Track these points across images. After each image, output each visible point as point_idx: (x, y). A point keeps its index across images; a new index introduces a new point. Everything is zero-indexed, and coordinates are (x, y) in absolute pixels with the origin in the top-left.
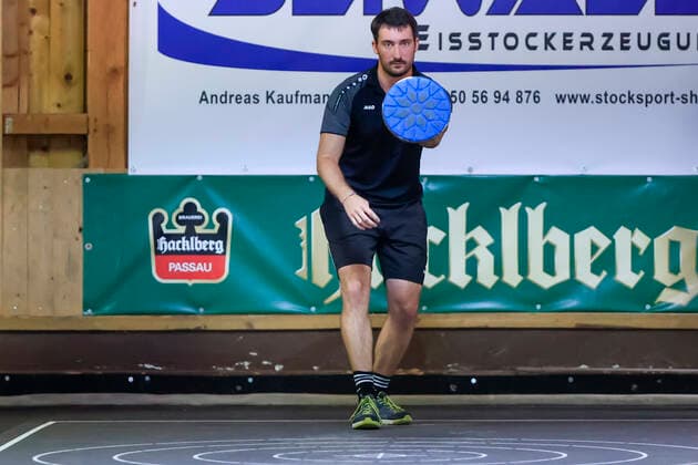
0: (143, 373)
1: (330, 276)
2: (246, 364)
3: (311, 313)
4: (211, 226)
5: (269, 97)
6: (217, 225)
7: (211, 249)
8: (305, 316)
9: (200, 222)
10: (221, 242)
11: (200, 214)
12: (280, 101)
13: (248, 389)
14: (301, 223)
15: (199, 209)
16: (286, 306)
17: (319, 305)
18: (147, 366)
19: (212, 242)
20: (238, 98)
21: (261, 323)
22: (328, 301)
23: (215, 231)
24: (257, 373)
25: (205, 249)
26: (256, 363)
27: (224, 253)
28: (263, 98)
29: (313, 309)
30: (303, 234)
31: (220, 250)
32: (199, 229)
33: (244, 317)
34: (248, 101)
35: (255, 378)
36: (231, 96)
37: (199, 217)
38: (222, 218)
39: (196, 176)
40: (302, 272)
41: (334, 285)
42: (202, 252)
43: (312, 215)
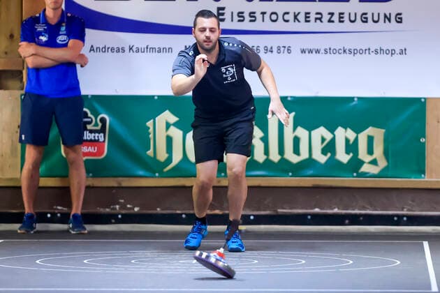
0: (56, 211)
1: (166, 155)
2: (117, 207)
3: (156, 177)
4: (96, 125)
5: (131, 49)
6: (100, 124)
7: (96, 138)
8: (152, 179)
9: (90, 123)
10: (102, 135)
11: (90, 118)
12: (138, 51)
13: (119, 221)
14: (150, 124)
15: (90, 115)
16: (141, 173)
17: (161, 172)
18: (59, 208)
19: (97, 135)
20: (112, 49)
21: (126, 183)
22: (166, 170)
23: (99, 128)
24: (123, 212)
25: (93, 138)
26: (123, 207)
27: (104, 141)
28: (127, 49)
29: (157, 175)
30: (151, 130)
31: (101, 139)
32: (89, 127)
33: (116, 179)
34: (118, 51)
35: (122, 215)
36: (108, 48)
37: (89, 120)
38: (103, 120)
39: (87, 96)
40: (150, 153)
41: (169, 160)
42: (91, 141)
43: (157, 119)
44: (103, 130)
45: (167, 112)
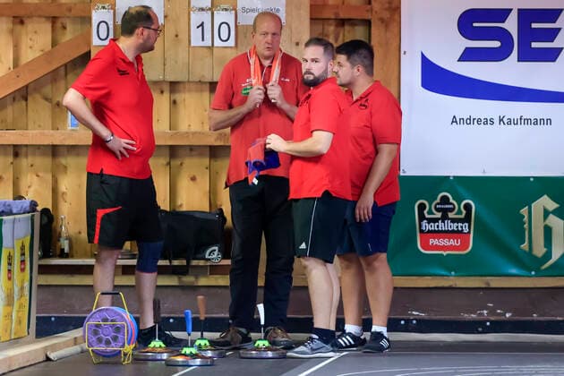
0: (412, 318)
2: (485, 312)
3: (532, 276)
4: (459, 212)
5: (501, 120)
6: (464, 212)
7: (460, 229)
8: (528, 279)
9: (452, 210)
10: (467, 224)
11: (451, 204)
12: (510, 122)
13: (486, 331)
14: (524, 211)
15: (451, 200)
16: (514, 271)
17: (538, 270)
18: (414, 313)
19: (460, 224)
20: (479, 121)
21: (496, 282)
23: (463, 216)
24: (492, 318)
25: (456, 229)
26: (492, 311)
27: (469, 232)
28: (496, 121)
29: (533, 273)
30: (526, 219)
31: (466, 230)
32: (451, 215)
33: (484, 278)
34: (486, 123)
35: (491, 322)
36: (474, 119)
37: (451, 206)
38: (468, 207)
39: (449, 177)
40: (525, 246)
41: (548, 255)
42: (453, 231)
43: (533, 205)
44: (467, 219)
45: (545, 196)
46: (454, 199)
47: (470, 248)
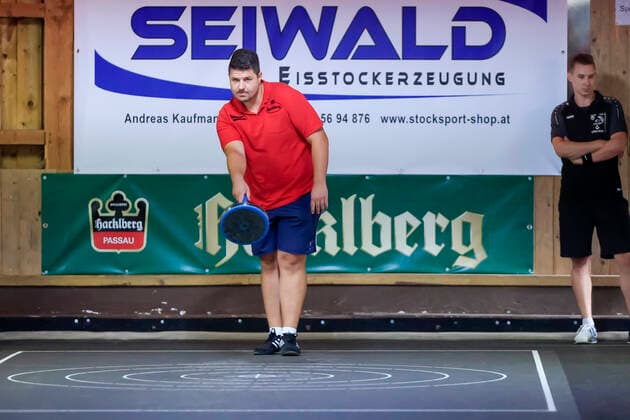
0: (85, 316)
1: (219, 247)
2: (159, 310)
3: (205, 274)
4: (133, 211)
5: (175, 118)
6: (138, 210)
7: (134, 227)
8: (201, 276)
9: (126, 208)
10: (141, 223)
11: (125, 202)
12: (183, 121)
13: (160, 328)
14: (198, 209)
15: (125, 199)
16: (188, 269)
17: (212, 268)
18: (88, 311)
19: (134, 223)
20: (153, 119)
21: (170, 281)
22: (218, 265)
23: (136, 214)
24: (167, 317)
25: (130, 227)
26: (166, 310)
27: (143, 231)
28: (170, 119)
29: (207, 271)
30: (200, 217)
31: (140, 228)
32: (125, 213)
33: (157, 277)
34: (160, 121)
35: (165, 320)
36: (148, 118)
37: (125, 205)
38: (142, 205)
39: (122, 175)
40: (199, 244)
41: (222, 253)
42: (127, 230)
43: (207, 203)
44: (141, 217)
45: (219, 194)
46: (127, 197)
47: (144, 245)
